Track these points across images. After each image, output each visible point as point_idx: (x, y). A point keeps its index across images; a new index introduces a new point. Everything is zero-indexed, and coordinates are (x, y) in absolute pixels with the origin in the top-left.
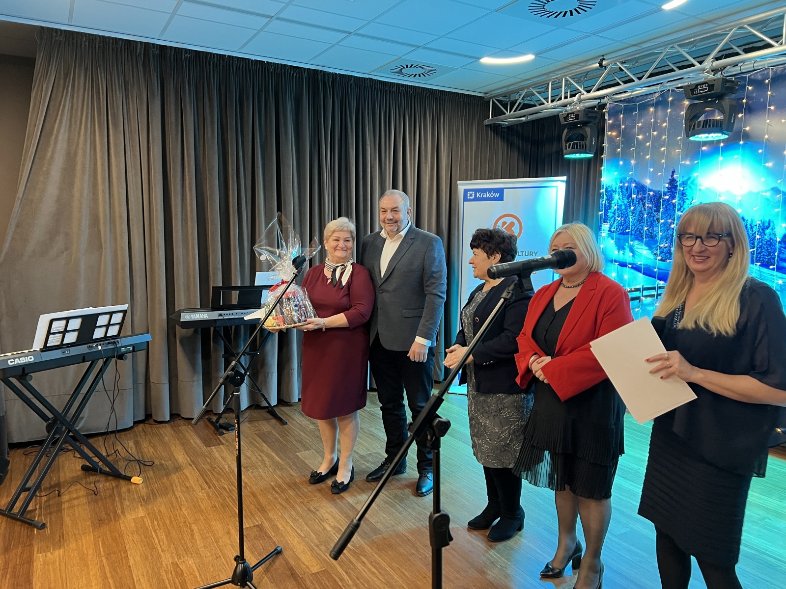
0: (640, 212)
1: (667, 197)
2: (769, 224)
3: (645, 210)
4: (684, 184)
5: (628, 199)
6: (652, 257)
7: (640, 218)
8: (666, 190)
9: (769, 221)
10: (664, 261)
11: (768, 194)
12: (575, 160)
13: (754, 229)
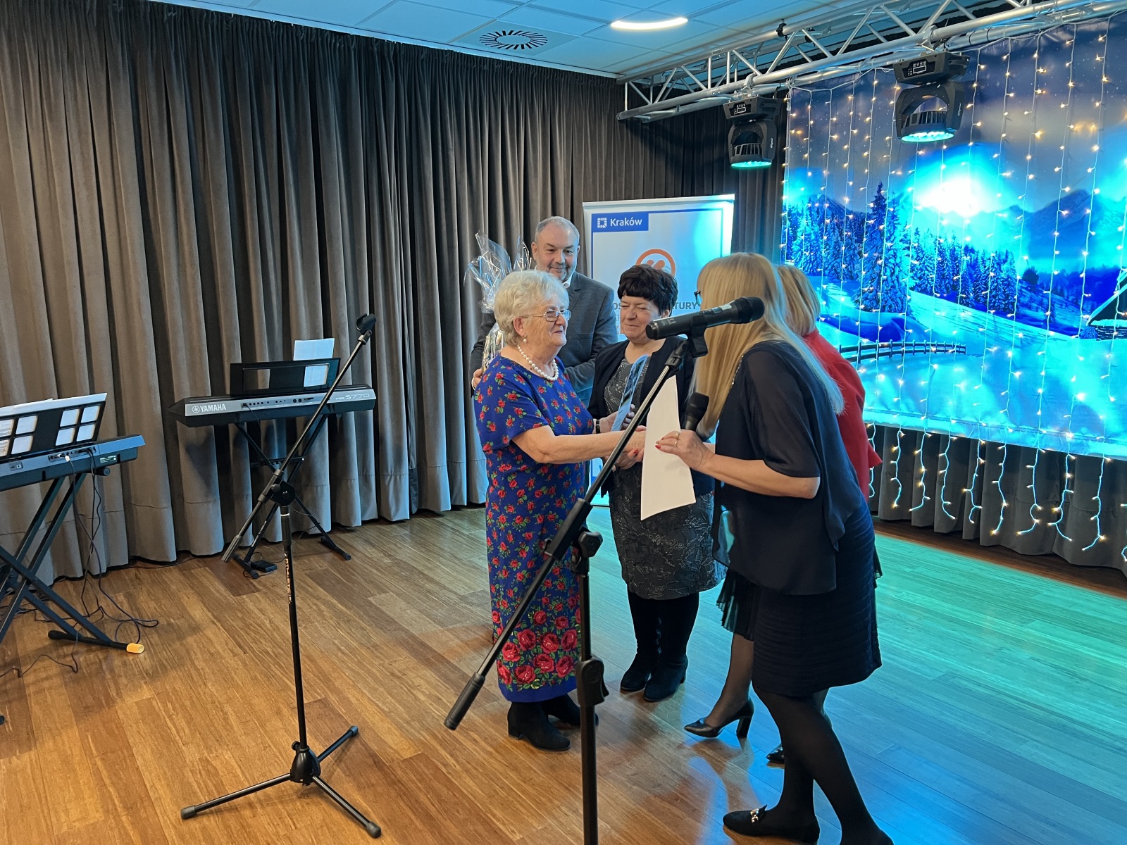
0: (836, 243)
1: (872, 221)
2: (1007, 257)
3: (842, 240)
4: (895, 202)
5: (819, 225)
6: (853, 305)
7: (836, 252)
8: (871, 212)
9: (1007, 252)
10: (869, 311)
11: (1006, 215)
12: (745, 171)
13: (988, 264)
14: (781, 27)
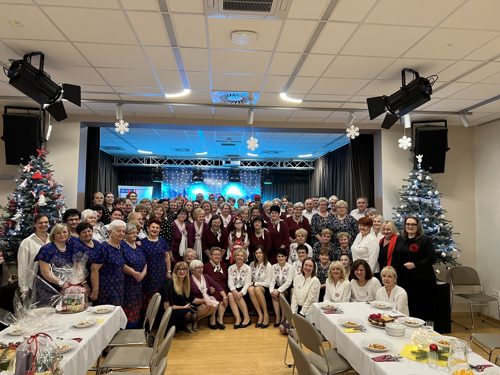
4: (188, 192)
12: (155, 183)
14: (165, 157)
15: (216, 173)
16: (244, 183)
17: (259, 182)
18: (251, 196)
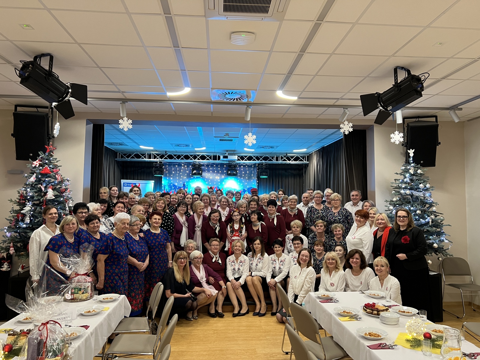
5: (170, 188)
12: (156, 177)
14: (166, 152)
15: (214, 167)
16: (241, 176)
17: (256, 176)
18: (248, 189)
